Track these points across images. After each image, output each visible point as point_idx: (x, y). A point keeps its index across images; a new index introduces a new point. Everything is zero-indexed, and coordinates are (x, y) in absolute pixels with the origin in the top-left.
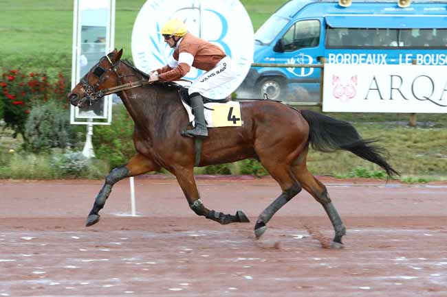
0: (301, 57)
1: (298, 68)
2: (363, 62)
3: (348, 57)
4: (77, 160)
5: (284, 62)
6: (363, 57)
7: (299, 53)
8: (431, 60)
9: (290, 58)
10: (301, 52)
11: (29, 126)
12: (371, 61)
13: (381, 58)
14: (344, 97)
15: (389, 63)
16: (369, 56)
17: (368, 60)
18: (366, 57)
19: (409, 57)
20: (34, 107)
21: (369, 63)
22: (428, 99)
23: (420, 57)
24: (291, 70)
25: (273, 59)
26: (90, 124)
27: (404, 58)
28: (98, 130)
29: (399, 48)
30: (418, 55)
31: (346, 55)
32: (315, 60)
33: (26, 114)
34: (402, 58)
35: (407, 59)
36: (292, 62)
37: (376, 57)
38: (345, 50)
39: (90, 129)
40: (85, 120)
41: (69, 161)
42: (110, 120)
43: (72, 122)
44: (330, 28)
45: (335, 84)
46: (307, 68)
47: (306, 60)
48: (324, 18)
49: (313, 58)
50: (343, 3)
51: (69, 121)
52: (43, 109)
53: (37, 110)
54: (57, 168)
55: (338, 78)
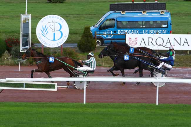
0: (108, 31)
1: (107, 35)
2: (130, 33)
3: (125, 31)
5: (102, 33)
6: (130, 31)
7: (107, 30)
8: (155, 32)
9: (105, 32)
10: (108, 30)
11: (12, 52)
12: (133, 32)
13: (136, 31)
14: (133, 45)
15: (140, 33)
16: (132, 31)
17: (132, 32)
18: (131, 31)
19: (147, 31)
21: (132, 33)
22: (161, 45)
23: (151, 31)
24: (105, 36)
25: (99, 32)
27: (145, 31)
29: (143, 28)
30: (150, 30)
31: (124, 30)
32: (113, 32)
33: (11, 49)
34: (144, 31)
35: (146, 32)
36: (105, 33)
37: (135, 31)
38: (124, 29)
40: (24, 51)
44: (118, 21)
46: (111, 35)
47: (110, 32)
48: (116, 18)
49: (112, 31)
50: (122, 13)
51: (20, 51)
52: (15, 48)
53: (14, 48)
54: (15, 62)
55: (130, 38)
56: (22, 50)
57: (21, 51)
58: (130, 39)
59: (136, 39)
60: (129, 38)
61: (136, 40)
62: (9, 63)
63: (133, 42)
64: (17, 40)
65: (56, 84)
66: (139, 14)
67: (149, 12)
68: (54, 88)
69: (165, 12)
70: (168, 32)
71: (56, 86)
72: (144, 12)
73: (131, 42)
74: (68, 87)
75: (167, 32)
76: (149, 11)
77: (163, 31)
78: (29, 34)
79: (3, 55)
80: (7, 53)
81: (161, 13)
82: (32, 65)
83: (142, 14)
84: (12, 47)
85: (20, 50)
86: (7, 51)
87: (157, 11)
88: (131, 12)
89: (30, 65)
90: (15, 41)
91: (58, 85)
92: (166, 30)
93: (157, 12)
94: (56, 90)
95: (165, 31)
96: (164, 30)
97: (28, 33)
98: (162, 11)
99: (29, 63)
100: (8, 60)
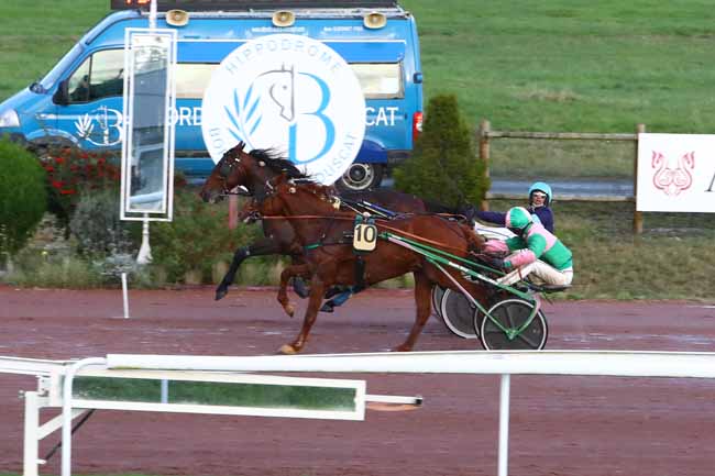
0: (103, 112)
4: (121, 266)
7: (99, 106)
9: (84, 113)
10: (103, 105)
11: (76, 222)
14: (673, 188)
20: (83, 199)
25: (56, 114)
26: (146, 220)
28: (155, 228)
33: (73, 207)
36: (86, 121)
39: (146, 226)
40: (141, 215)
41: (113, 266)
42: (170, 215)
43: (123, 218)
45: (658, 166)
47: (111, 117)
50: (169, 21)
51: (118, 215)
52: (95, 200)
53: (86, 203)
54: (97, 274)
55: (661, 156)
56: (128, 210)
57: (127, 215)
58: (657, 157)
59: (690, 158)
60: (655, 154)
61: (688, 167)
62: (65, 278)
63: (673, 173)
64: (100, 162)
65: (360, 386)
66: (260, 26)
67: (308, 19)
68: (352, 405)
69: (388, 19)
70: (406, 117)
71: (362, 398)
72: (284, 17)
73: (663, 177)
74: (419, 402)
75: (401, 118)
76: (308, 12)
77: (376, 114)
78: (166, 129)
79: (30, 236)
80: (49, 224)
81: (368, 25)
82: (177, 284)
83: (274, 26)
84: (76, 193)
85: (118, 209)
86: (48, 217)
87: (349, 12)
88: (220, 18)
89: (169, 288)
90: (94, 162)
91: (369, 391)
92: (393, 109)
93: (347, 18)
94: (358, 414)
95: (388, 113)
96: (382, 110)
97: (163, 127)
98: (374, 11)
99: (162, 275)
100: (60, 263)
